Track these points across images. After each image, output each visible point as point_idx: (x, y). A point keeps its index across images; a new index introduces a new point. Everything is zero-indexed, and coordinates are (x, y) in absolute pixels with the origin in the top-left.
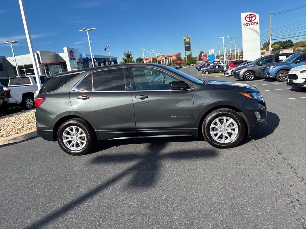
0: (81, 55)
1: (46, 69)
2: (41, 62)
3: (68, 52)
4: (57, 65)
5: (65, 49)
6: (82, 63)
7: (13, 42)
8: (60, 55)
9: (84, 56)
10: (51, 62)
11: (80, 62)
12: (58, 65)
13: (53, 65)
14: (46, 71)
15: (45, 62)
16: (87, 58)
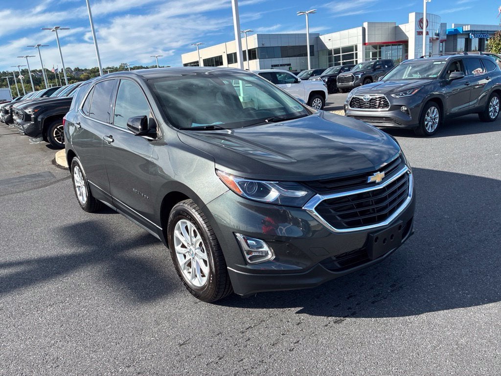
0: (443, 25)
1: (373, 53)
2: (367, 42)
3: (416, 21)
4: (392, 45)
5: (412, 17)
6: (442, 42)
7: (310, 13)
8: (403, 27)
9: (451, 27)
10: (383, 41)
11: (437, 39)
12: (396, 45)
13: (386, 46)
14: (373, 57)
15: (373, 41)
16: (456, 30)
